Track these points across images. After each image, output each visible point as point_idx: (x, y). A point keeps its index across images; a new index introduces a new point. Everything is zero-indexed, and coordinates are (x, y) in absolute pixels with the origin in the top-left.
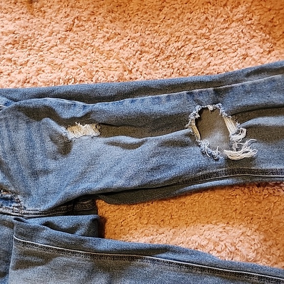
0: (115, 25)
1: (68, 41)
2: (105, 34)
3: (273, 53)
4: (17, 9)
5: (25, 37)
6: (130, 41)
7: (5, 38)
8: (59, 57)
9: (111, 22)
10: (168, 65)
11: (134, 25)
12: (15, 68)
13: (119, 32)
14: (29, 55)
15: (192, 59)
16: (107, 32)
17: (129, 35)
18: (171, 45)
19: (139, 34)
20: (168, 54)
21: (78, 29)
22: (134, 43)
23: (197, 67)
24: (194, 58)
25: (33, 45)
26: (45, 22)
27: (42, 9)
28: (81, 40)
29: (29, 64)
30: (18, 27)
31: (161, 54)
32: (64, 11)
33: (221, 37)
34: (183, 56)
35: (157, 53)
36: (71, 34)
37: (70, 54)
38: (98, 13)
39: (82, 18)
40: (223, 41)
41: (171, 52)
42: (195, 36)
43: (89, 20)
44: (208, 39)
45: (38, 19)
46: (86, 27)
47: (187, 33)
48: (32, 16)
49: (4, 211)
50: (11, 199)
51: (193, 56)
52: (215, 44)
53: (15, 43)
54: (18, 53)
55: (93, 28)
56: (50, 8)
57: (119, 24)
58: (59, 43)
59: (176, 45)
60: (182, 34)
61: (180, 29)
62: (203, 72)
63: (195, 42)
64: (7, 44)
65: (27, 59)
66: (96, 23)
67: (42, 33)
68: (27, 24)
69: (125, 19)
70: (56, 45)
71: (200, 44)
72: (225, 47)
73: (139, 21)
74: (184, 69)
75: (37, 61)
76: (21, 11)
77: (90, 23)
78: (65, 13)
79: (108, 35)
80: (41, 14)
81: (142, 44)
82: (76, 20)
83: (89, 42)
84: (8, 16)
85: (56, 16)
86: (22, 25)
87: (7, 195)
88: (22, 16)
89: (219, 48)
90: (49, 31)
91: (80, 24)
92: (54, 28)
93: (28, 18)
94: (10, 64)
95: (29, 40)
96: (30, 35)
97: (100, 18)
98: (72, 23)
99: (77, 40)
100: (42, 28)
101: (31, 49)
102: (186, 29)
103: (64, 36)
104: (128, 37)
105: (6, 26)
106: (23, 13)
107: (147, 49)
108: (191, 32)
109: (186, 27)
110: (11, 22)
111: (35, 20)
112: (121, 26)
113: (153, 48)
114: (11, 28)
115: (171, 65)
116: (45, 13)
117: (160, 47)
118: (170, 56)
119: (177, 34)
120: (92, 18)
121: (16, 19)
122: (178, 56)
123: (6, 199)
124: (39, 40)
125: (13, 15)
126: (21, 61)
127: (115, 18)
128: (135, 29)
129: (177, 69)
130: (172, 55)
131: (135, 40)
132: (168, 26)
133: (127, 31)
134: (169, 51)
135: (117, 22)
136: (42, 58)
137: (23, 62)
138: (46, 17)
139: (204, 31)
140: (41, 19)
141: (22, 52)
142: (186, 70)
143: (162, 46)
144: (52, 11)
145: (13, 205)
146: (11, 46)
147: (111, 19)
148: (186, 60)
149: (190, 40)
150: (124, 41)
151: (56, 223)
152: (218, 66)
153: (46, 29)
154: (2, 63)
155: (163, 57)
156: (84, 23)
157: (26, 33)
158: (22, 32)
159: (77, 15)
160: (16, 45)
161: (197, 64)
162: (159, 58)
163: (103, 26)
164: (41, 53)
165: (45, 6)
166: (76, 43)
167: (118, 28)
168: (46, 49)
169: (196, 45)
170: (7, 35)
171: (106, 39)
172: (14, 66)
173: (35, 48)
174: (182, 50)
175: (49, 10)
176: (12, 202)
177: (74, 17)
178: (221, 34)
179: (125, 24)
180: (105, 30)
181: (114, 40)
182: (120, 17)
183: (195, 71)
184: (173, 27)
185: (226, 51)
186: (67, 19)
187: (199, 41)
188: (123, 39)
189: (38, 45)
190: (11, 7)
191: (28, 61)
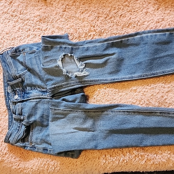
0: (85, 6)
1: (64, 16)
2: (81, 11)
3: (159, 10)
4: (40, 5)
5: (45, 17)
6: (93, 12)
7: (36, 19)
8: (61, 24)
9: (83, 4)
10: (111, 22)
11: (94, 5)
12: (42, 32)
13: (87, 9)
14: (47, 25)
15: (122, 17)
16: (82, 10)
17: (92, 9)
18: (112, 12)
19: (96, 9)
20: (111, 16)
21: (68, 10)
22: (94, 13)
23: (125, 20)
24: (123, 17)
25: (49, 20)
26: (53, 9)
27: (51, 3)
28: (70, 15)
29: (48, 30)
30: (41, 13)
31: (108, 17)
32: (61, 3)
33: (135, 5)
34: (118, 16)
35: (105, 16)
36: (65, 13)
37: (66, 22)
38: (77, 1)
39: (70, 4)
40: (136, 7)
41: (112, 15)
42: (123, 6)
43: (73, 5)
44: (129, 7)
45: (50, 8)
46: (72, 9)
47: (119, 5)
48: (47, 7)
49: (44, 97)
50: (46, 91)
51: (122, 16)
52: (132, 9)
53: (40, 20)
54: (42, 25)
55: (75, 8)
56: (55, 2)
57: (87, 5)
58: (60, 18)
59: (114, 11)
60: (116, 6)
61: (115, 4)
62: (128, 23)
63: (123, 9)
64: (37, 22)
65: (47, 27)
66: (76, 6)
67: (52, 14)
68: (45, 11)
69: (89, 2)
70: (59, 19)
71: (125, 10)
72: (137, 10)
73: (96, 2)
74: (119, 22)
75: (51, 28)
76: (42, 5)
77: (73, 7)
78: (62, 3)
79: (82, 11)
80: (51, 5)
81: (98, 13)
82: (67, 6)
83: (74, 15)
84: (36, 8)
85: (58, 5)
86: (43, 12)
87: (44, 90)
88: (42, 7)
89: (134, 11)
90: (55, 13)
91: (69, 8)
92: (57, 11)
93: (45, 8)
94: (39, 31)
95: (46, 18)
96: (47, 16)
97: (78, 4)
98: (65, 7)
99: (68, 15)
100: (52, 12)
101: (48, 22)
102: (118, 3)
103: (62, 14)
104: (92, 11)
105: (35, 13)
106: (42, 6)
107: (101, 15)
108: (120, 4)
109: (118, 2)
110: (37, 11)
111: (48, 9)
112: (88, 6)
113: (103, 14)
114: (38, 14)
115: (113, 21)
116: (52, 4)
117: (107, 14)
118: (112, 17)
119: (114, 6)
120: (74, 4)
121: (39, 9)
122: (116, 16)
123: (44, 92)
124: (51, 18)
125: (38, 7)
126: (44, 28)
127: (84, 3)
128: (94, 6)
129: (115, 23)
130: (113, 16)
131: (95, 12)
132: (109, 3)
133: (91, 8)
134: (111, 15)
135: (86, 4)
136: (53, 26)
137: (45, 29)
138: (53, 6)
139: (126, 3)
140: (51, 8)
141: (44, 24)
142: (120, 22)
143: (107, 13)
144: (55, 3)
145: (47, 94)
146: (39, 22)
147: (83, 3)
148: (119, 18)
149: (120, 8)
150: (90, 13)
151: (67, 99)
152: (134, 19)
153: (54, 12)
154: (35, 30)
155: (109, 18)
156: (71, 7)
157: (45, 15)
158: (43, 15)
159: (67, 3)
160: (41, 21)
161: (124, 19)
162: (107, 19)
163: (79, 7)
164: (53, 24)
165: (52, 1)
166: (68, 17)
167: (86, 7)
168: (55, 21)
169: (123, 11)
170: (36, 17)
171: (82, 13)
172: (41, 31)
173: (50, 21)
174: (117, 13)
175: (54, 3)
176: (47, 93)
177: (66, 5)
178: (134, 4)
179: (90, 5)
180: (81, 9)
181: (85, 13)
182: (87, 2)
183: (124, 23)
184: (112, 3)
185: (138, 12)
186: (63, 6)
187: (124, 8)
188: (89, 12)
189: (51, 20)
190: (37, 4)
191: (47, 28)
